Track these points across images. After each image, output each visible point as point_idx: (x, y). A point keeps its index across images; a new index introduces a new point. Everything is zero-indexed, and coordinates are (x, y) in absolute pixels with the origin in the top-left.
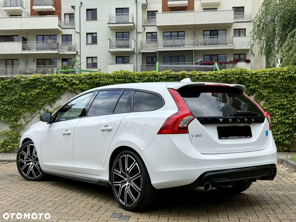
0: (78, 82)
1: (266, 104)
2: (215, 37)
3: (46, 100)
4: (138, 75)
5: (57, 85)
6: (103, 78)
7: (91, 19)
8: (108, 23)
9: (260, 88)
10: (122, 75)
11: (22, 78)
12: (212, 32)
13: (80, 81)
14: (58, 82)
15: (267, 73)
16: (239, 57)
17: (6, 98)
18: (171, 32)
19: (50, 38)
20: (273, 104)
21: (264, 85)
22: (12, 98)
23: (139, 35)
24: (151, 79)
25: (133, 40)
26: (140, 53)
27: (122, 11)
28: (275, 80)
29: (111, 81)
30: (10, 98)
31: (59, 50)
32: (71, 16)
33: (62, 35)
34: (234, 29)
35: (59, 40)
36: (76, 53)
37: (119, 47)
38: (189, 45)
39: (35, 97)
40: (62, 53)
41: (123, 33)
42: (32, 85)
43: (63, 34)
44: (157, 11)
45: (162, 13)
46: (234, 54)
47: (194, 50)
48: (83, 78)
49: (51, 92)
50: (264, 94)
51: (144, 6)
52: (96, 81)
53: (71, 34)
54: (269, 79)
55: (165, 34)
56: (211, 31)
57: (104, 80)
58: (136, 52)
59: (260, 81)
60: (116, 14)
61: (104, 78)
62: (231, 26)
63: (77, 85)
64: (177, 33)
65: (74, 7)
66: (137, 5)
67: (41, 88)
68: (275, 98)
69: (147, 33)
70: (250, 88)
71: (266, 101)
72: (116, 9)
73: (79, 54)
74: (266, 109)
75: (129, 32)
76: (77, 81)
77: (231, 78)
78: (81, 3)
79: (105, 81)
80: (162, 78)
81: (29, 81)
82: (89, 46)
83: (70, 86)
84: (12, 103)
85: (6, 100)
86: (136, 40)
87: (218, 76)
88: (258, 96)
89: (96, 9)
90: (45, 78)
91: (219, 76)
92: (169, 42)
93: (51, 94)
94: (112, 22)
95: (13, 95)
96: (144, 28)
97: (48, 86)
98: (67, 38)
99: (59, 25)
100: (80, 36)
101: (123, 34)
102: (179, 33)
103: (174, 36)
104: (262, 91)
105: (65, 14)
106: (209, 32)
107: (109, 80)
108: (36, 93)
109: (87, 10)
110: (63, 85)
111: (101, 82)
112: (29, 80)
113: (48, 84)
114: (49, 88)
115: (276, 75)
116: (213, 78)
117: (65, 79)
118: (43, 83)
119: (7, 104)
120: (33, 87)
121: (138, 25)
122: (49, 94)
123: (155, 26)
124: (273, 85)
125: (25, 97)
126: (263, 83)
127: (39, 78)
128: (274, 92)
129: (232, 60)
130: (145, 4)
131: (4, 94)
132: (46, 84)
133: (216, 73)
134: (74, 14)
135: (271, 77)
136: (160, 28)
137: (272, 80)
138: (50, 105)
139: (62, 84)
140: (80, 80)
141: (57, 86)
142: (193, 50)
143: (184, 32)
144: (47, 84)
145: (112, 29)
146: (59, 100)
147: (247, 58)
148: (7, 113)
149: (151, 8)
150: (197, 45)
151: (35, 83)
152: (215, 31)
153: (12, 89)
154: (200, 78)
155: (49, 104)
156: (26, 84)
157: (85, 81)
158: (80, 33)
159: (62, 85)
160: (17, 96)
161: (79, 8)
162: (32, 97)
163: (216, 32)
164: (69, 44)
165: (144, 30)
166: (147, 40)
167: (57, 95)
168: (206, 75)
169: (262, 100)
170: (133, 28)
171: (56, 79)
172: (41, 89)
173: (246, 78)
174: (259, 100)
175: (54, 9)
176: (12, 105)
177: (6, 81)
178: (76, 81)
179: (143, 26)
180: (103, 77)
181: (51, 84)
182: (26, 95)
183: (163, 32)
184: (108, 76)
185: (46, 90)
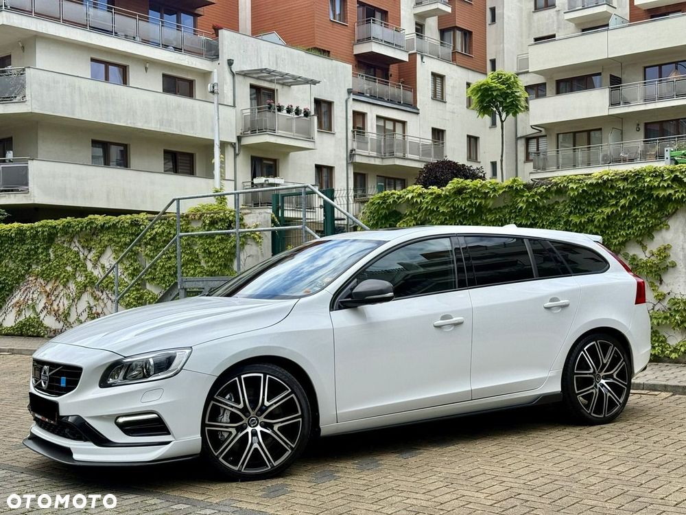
3: (628, 232)
5: (655, 193)
11: (571, 182)
14: (657, 188)
39: (602, 226)
42: (594, 196)
49: (641, 212)
67: (617, 203)
81: (585, 189)
90: (627, 177)
93: (642, 217)
97: (634, 198)
108: (603, 218)
110: (672, 192)
112: (588, 185)
113: (632, 193)
114: (637, 201)
117: (676, 176)
118: (621, 194)
120: (598, 201)
122: (637, 216)
125: (580, 228)
127: (612, 180)
138: (641, 244)
139: (668, 192)
141: (657, 196)
144: (629, 193)
146: (664, 231)
151: (601, 193)
153: (549, 209)
155: (638, 242)
156: (579, 195)
159: (670, 194)
160: (561, 226)
162: (596, 227)
167: (656, 218)
171: (653, 179)
172: (616, 205)
177: (536, 192)
181: (640, 192)
182: (581, 222)
185: (630, 207)
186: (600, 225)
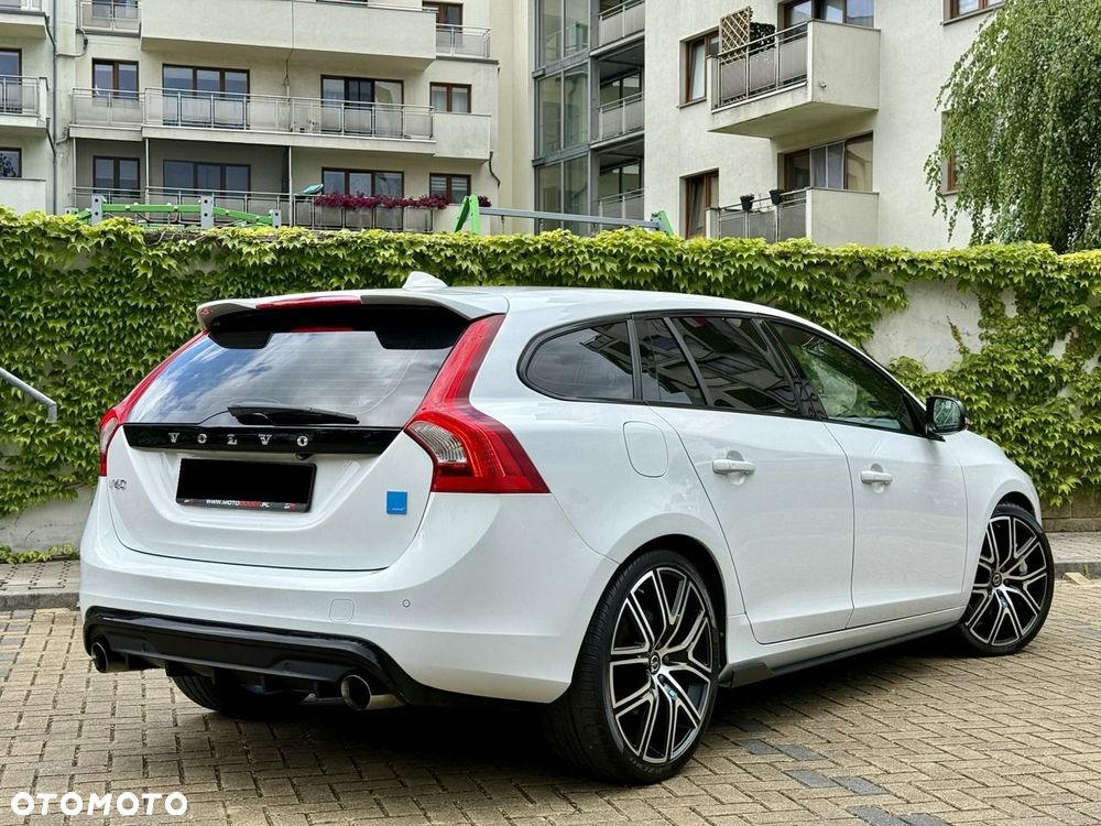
2: (366, 105)
9: (1092, 316)
12: (354, 86)
16: (449, 185)
18: (195, 69)
23: (64, 68)
25: (43, 83)
26: (70, 139)
34: (432, 84)
38: (272, 124)
46: (432, 175)
47: (292, 147)
48: (498, 251)
55: (172, 73)
56: (347, 80)
58: (51, 135)
62: (424, 71)
64: (218, 73)
69: (96, 62)
75: (19, 51)
86: (50, 86)
88: (1079, 341)
96: (86, 42)
102: (228, 76)
103: (208, 84)
106: (342, 82)
121: (58, 25)
123: (137, 36)
129: (426, 193)
136: (152, 46)
142: (287, 147)
143: (247, 72)
150: (303, 130)
152: (362, 84)
163: (365, 87)
165: (85, 48)
166: (96, 89)
169: (1088, 355)
170: (35, 37)
174: (1081, 356)
179: (78, 31)
183: (164, 65)
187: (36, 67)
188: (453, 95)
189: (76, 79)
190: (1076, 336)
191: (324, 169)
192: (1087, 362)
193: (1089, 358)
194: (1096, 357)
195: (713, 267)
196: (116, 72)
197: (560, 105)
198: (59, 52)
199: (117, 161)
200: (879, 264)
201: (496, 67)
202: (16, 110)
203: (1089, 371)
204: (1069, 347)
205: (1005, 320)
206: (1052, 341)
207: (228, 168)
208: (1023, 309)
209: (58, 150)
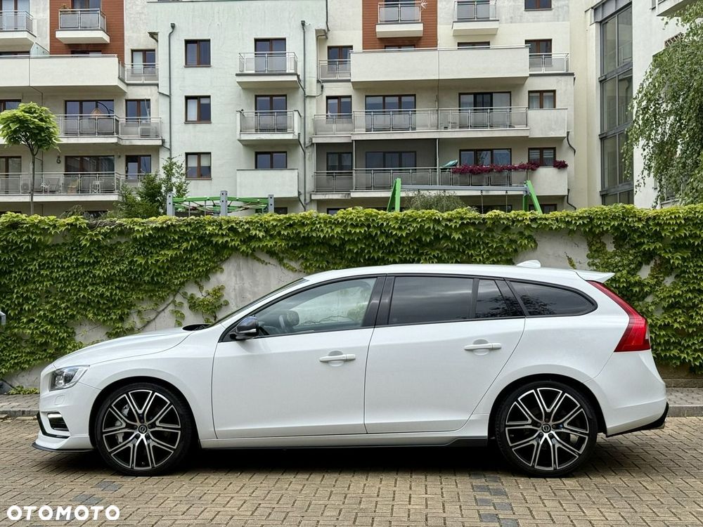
0: (262, 234)
1: (678, 284)
2: (487, 109)
3: (188, 274)
4: (396, 218)
5: (214, 240)
6: (318, 226)
7: (196, 62)
8: (237, 75)
9: (664, 250)
10: (362, 219)
11: (136, 224)
12: (479, 98)
13: (267, 231)
14: (217, 235)
15: (681, 215)
16: (541, 155)
17: (100, 270)
18: (384, 97)
19: (97, 106)
20: (694, 283)
21: (673, 242)
22: (113, 269)
23: (310, 103)
24: (426, 227)
25: (296, 113)
26: (313, 144)
27: (268, 46)
28: (698, 233)
29: (337, 232)
30: (108, 269)
31: (120, 136)
32: (148, 55)
33: (127, 101)
34: (530, 92)
35: (120, 112)
36: (159, 143)
37: (263, 130)
38: (427, 126)
39: (165, 267)
40: (127, 143)
41: (271, 96)
42: (157, 240)
43: (130, 98)
44: (351, 47)
45: (364, 52)
46: (530, 149)
47: (439, 139)
48: (275, 224)
49: (201, 256)
50: (673, 262)
51: (322, 35)
52: (302, 232)
53: (147, 98)
54: (686, 230)
55: (370, 100)
56: (475, 95)
57: (322, 231)
58: (302, 142)
59: (665, 235)
60: (256, 54)
61: (323, 225)
62: (523, 84)
63: (260, 240)
64: (397, 98)
65: (156, 34)
66: (304, 32)
67: (179, 246)
68: (698, 270)
69: (328, 98)
70: (644, 249)
71: (677, 276)
72: (256, 40)
73: (167, 145)
74: (679, 294)
75: (285, 96)
76: (260, 231)
77: (602, 228)
78: (173, 26)
79: (325, 232)
80: (451, 226)
81: (151, 232)
82: (191, 126)
83: (243, 242)
84: (112, 280)
85: (99, 274)
86: (302, 115)
87: (573, 222)
88: (660, 265)
89: (209, 41)
90: (189, 224)
91: (576, 223)
92: (381, 119)
93: (201, 261)
94: (245, 72)
95: (117, 263)
96: (322, 87)
97: (196, 243)
98: (139, 108)
99: (119, 78)
100: (170, 103)
101: (271, 100)
102: (404, 99)
103: (392, 106)
104: (670, 255)
105: (133, 51)
106: (472, 96)
107: (333, 230)
108: (167, 259)
109: (187, 42)
110: (229, 240)
111: (314, 235)
112: (152, 229)
113: (195, 237)
114: (197, 246)
115: (700, 220)
116: (563, 227)
117: (232, 226)
118: (184, 236)
119: (102, 283)
120: (161, 244)
121: (307, 79)
122: (197, 259)
123: (349, 81)
124: (694, 243)
125: (144, 267)
126: (672, 238)
127: (174, 226)
128: (696, 257)
129: (525, 161)
130: (324, 30)
131: (94, 261)
132: (190, 238)
133: (568, 216)
134: (154, 50)
135: (689, 224)
136: (358, 86)
137: (691, 231)
138: (198, 284)
139: (226, 239)
140: (267, 229)
141: (216, 242)
142: (436, 139)
143: (414, 95)
144: (192, 238)
145: (246, 87)
146: (218, 273)
147: (558, 159)
148: (102, 302)
149: (338, 39)
150: (446, 128)
151: (165, 236)
152: (484, 96)
153: (112, 249)
154: (534, 226)
155: (196, 282)
156: (145, 237)
157: (279, 233)
158: (169, 96)
159: (227, 241)
160: (125, 266)
161: (168, 38)
162: (159, 267)
163: (487, 98)
164: (144, 122)
165: (322, 91)
166: (329, 114)
167: (214, 262)
168: (546, 219)
169: (668, 274)
170: (296, 86)
171: (214, 227)
172: (178, 249)
173: (634, 226)
174: (662, 275)
175: (107, 39)
176: (112, 284)
177: (99, 232)
178: (258, 232)
179: (318, 81)
180: (319, 223)
181: (201, 238)
182: (147, 262)
183: (366, 96)
184: (330, 222)
185: (191, 251)
186: (163, 266)
187: (295, 104)
188: (544, 98)
189: (317, 109)
190: (658, 262)
191: (461, 151)
192: (667, 278)
193: (668, 276)
194: (673, 275)
195: (400, 228)
196: (340, 103)
197: (615, 97)
198: (307, 94)
199: (340, 155)
200: (513, 222)
201: (572, 78)
202: (283, 130)
203: (668, 285)
204: (652, 270)
205: (606, 253)
206: (640, 265)
207: (403, 154)
208: (618, 246)
209: (307, 151)
